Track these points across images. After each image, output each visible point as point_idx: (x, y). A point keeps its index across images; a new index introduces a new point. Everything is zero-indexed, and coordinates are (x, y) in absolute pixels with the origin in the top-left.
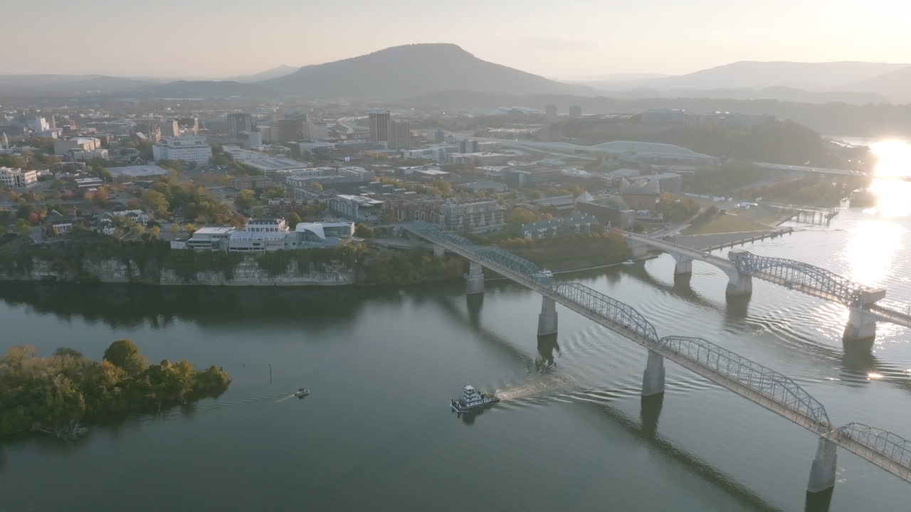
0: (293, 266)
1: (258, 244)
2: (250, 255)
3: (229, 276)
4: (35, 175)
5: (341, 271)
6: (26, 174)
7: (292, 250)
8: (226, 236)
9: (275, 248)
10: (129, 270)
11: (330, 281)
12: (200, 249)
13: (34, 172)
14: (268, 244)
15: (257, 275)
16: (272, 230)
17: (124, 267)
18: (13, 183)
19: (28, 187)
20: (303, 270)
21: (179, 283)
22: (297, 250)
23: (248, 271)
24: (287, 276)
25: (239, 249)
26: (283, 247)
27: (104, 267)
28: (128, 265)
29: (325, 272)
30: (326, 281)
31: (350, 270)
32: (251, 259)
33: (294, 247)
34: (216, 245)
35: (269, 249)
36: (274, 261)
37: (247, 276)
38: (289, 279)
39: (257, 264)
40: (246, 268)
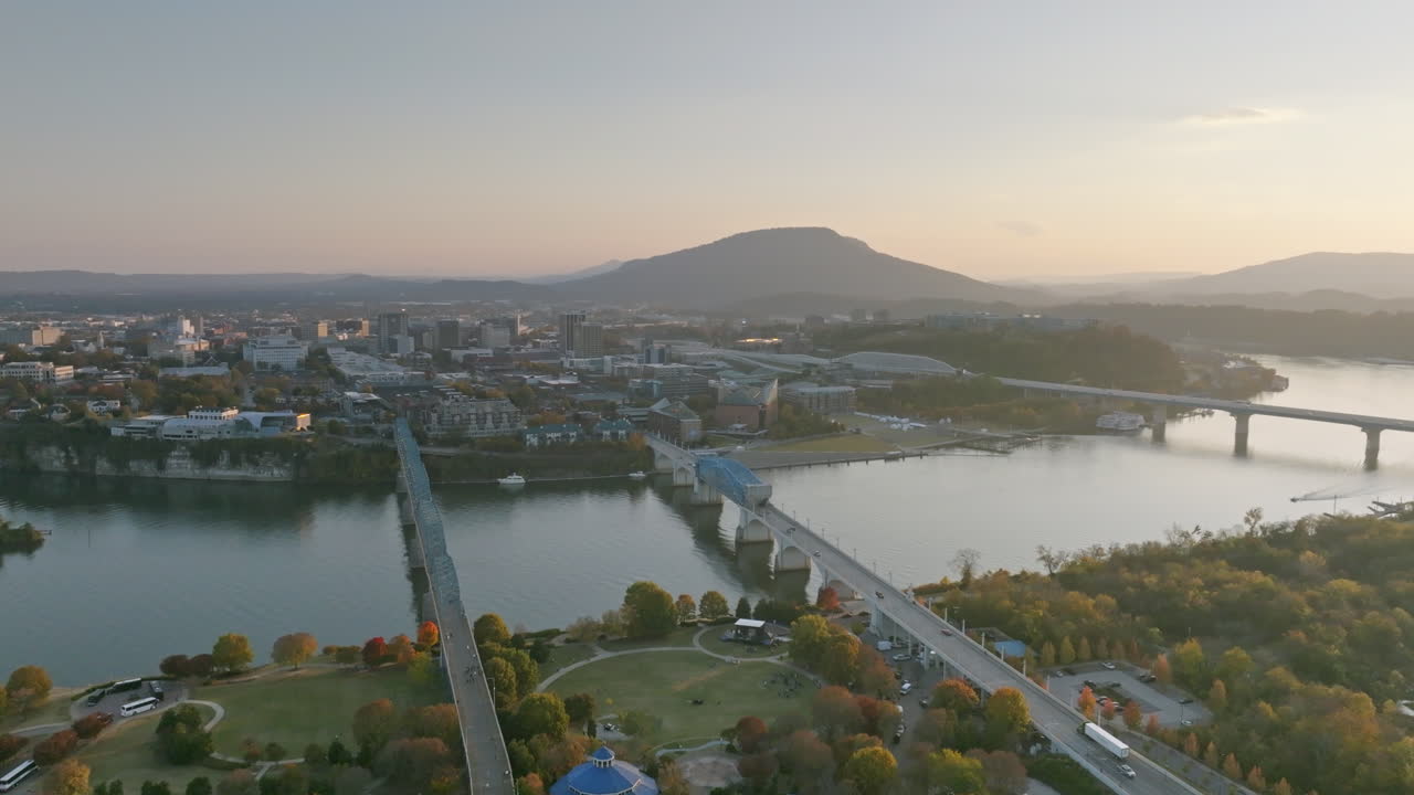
0: (225, 457)
1: (191, 432)
2: (183, 443)
3: (161, 466)
4: (72, 371)
5: (278, 466)
6: (58, 369)
7: (227, 440)
8: (161, 423)
9: (209, 437)
10: (68, 458)
11: (264, 475)
12: (138, 437)
13: (71, 367)
14: (201, 432)
15: (189, 466)
16: (216, 418)
17: (63, 454)
18: (41, 379)
19: (58, 383)
20: (235, 462)
21: (114, 474)
22: (231, 440)
23: (180, 461)
24: (220, 469)
25: (173, 436)
26: (216, 436)
27: (44, 453)
28: (67, 452)
29: (257, 465)
30: (259, 475)
31: (288, 465)
32: (184, 448)
33: (228, 436)
34: (152, 431)
35: (203, 437)
36: (206, 452)
37: (180, 467)
38: (221, 472)
39: (188, 454)
40: (178, 457)
